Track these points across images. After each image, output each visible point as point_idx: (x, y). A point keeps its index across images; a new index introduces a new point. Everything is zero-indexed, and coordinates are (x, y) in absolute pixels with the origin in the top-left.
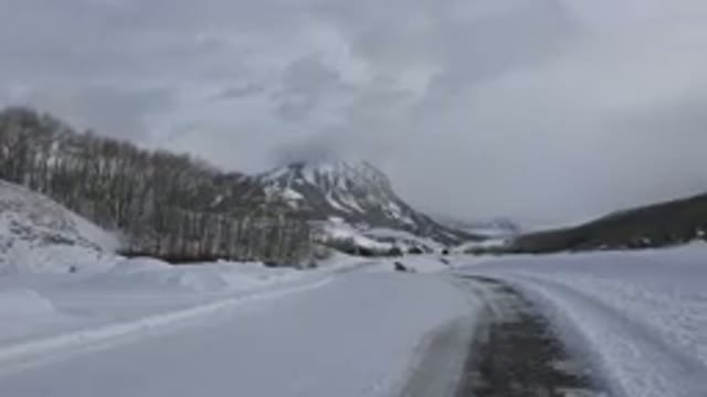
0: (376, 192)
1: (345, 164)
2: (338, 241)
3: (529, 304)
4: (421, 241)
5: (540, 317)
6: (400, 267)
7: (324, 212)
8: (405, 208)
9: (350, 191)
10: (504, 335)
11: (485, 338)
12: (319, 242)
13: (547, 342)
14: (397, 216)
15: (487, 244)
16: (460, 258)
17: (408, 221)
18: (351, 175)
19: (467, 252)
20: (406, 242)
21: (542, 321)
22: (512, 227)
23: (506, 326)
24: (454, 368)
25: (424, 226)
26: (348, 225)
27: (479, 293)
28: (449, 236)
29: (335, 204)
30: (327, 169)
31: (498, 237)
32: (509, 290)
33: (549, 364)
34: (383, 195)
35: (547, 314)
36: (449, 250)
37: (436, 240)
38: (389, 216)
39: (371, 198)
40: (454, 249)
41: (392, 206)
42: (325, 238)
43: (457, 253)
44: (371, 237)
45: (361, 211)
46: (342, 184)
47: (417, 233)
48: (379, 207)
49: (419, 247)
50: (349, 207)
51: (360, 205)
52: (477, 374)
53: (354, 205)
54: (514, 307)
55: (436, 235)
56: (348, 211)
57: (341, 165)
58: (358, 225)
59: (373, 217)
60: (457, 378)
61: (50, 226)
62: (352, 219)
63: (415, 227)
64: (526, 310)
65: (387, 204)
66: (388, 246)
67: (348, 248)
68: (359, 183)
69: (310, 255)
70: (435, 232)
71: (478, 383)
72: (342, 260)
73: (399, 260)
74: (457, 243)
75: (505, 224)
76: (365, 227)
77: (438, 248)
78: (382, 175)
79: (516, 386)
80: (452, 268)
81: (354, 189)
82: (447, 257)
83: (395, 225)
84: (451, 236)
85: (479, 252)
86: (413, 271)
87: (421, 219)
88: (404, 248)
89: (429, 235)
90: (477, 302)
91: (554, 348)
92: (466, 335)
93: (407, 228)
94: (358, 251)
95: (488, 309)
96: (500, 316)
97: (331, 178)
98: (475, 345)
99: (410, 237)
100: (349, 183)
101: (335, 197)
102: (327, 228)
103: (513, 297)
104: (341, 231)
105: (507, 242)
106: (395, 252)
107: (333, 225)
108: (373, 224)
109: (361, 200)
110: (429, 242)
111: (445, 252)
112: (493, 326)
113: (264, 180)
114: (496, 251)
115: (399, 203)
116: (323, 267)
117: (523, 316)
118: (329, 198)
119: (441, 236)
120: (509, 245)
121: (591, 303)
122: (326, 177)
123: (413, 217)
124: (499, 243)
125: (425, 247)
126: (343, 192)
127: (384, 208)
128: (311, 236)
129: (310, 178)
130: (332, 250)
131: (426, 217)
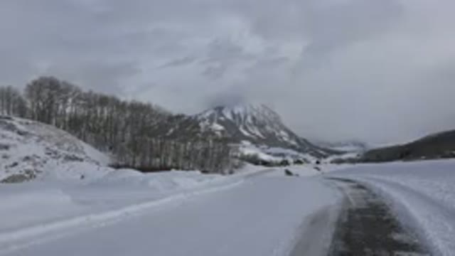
0: (272, 126)
1: (251, 107)
2: (248, 156)
3: (374, 196)
4: (302, 156)
5: (384, 205)
6: (288, 173)
7: (238, 138)
8: (291, 135)
9: (255, 125)
10: (358, 216)
11: (345, 220)
12: (236, 157)
13: (388, 221)
14: (286, 139)
15: (344, 157)
16: (327, 166)
17: (293, 143)
18: (255, 114)
19: (332, 162)
20: (292, 156)
21: (384, 207)
22: (362, 145)
23: (358, 211)
24: (325, 238)
25: (304, 146)
26: (254, 146)
27: (341, 189)
28: (320, 152)
29: (246, 133)
30: (239, 110)
31: (353, 152)
32: (361, 187)
33: (389, 236)
34: (276, 125)
35: (388, 203)
36: (320, 161)
37: (312, 155)
38: (280, 140)
39: (268, 128)
40: (323, 160)
41: (283, 133)
42: (239, 155)
43: (326, 163)
44: (269, 154)
45: (261, 136)
46: (249, 120)
47: (299, 151)
48: (274, 134)
49: (301, 159)
50: (254, 134)
51: (262, 134)
52: (340, 243)
53: (258, 133)
54: (365, 199)
55: (312, 152)
56: (253, 136)
57: (248, 108)
58: (260, 145)
59: (270, 140)
60: (328, 245)
61: (68, 150)
62: (256, 142)
63: (298, 147)
64: (371, 200)
65: (278, 131)
66: (280, 159)
67: (255, 161)
68: (261, 118)
69: (230, 166)
70: (311, 150)
71: (341, 248)
72: (251, 168)
73: (287, 168)
74: (325, 157)
75: (355, 144)
76: (265, 146)
77: (313, 160)
78: (274, 113)
79: (367, 250)
80: (323, 173)
81: (257, 123)
82: (319, 166)
83: (285, 145)
84: (322, 152)
85: (340, 162)
86: (297, 175)
87: (302, 142)
88: (291, 160)
89: (307, 152)
90: (340, 194)
91: (393, 226)
92: (333, 217)
93: (293, 147)
94: (260, 163)
95: (347, 200)
96: (354, 205)
97: (242, 116)
98: (339, 223)
99: (295, 153)
100: (254, 119)
101: (245, 128)
102: (241, 149)
103: (364, 191)
104: (248, 150)
105: (358, 155)
106: (285, 163)
107: (244, 147)
108: (270, 146)
109: (262, 130)
110: (308, 156)
111: (318, 163)
112: (350, 211)
113: (199, 118)
114: (352, 161)
115: (286, 130)
116: (238, 174)
117: (370, 204)
118: (241, 129)
119: (316, 152)
120: (359, 158)
121: (421, 196)
122: (239, 115)
123: (298, 140)
124: (353, 156)
125: (305, 160)
126: (250, 125)
127: (277, 134)
128: (230, 154)
129: (229, 116)
130: (245, 163)
131: (305, 140)
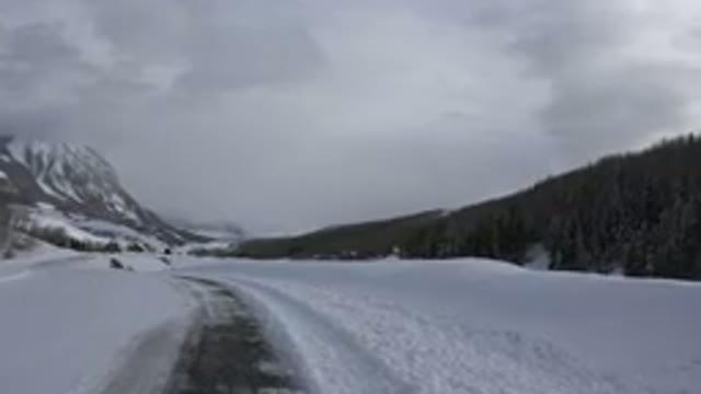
0: (98, 182)
1: (65, 146)
2: (46, 230)
3: (243, 307)
4: (143, 239)
5: (255, 320)
6: (116, 264)
7: (31, 197)
8: (129, 202)
9: (67, 177)
10: (216, 337)
11: (195, 341)
12: (22, 230)
13: (257, 344)
14: (120, 209)
15: (209, 246)
16: (182, 257)
17: (132, 216)
18: (70, 159)
19: (190, 253)
20: (127, 238)
21: (253, 324)
22: (238, 231)
23: (219, 328)
24: (162, 367)
25: (150, 223)
26: (60, 214)
27: (197, 295)
28: (173, 235)
29: (47, 190)
30: (42, 148)
31: (224, 240)
32: (228, 293)
33: (254, 365)
34: (106, 185)
35: (258, 316)
36: (172, 250)
37: (160, 239)
38: (110, 209)
39: (91, 187)
40: (177, 249)
41: (116, 198)
42: (29, 226)
43: (179, 253)
44: (86, 229)
45: (77, 198)
46: (58, 167)
47: (140, 230)
48: (101, 197)
49: (141, 245)
50: (63, 194)
51: (78, 194)
52: (184, 377)
53: (71, 192)
54: (231, 310)
55: (160, 234)
56: (62, 199)
57: (60, 146)
58: (71, 214)
59: (91, 208)
60: (162, 381)
62: (65, 208)
63: (139, 223)
64: (239, 313)
65: (108, 193)
66: (105, 241)
67: (58, 239)
68: (80, 170)
69: (8, 244)
70: (160, 230)
71: (183, 386)
72: (49, 251)
73: (116, 256)
74: (181, 244)
75: (230, 228)
76: (81, 217)
77: (161, 246)
78: (106, 164)
79: (221, 387)
80: (173, 269)
81: (72, 175)
82: (168, 257)
83: (120, 220)
84: (178, 237)
85: (201, 253)
86: (130, 269)
87: (146, 215)
88: (123, 244)
89: (153, 233)
90: (194, 303)
91: (262, 350)
92: (179, 337)
93: (130, 223)
94: (68, 243)
95: (203, 311)
96: (214, 318)
97: (45, 160)
98: (185, 348)
99: (132, 233)
100: (67, 168)
101: (48, 181)
102: (33, 216)
103: (231, 300)
104: (48, 219)
105: (231, 245)
106: (113, 248)
107: (40, 212)
108: (90, 216)
109: (80, 190)
110: (153, 241)
111: (167, 252)
112: (206, 328)
114: (220, 254)
115: (122, 194)
116: (21, 259)
117: (237, 319)
118: (40, 182)
119: (168, 235)
120: (231, 250)
121: (304, 311)
122: (39, 158)
123: (139, 212)
124: (224, 246)
125: (147, 245)
126: (58, 177)
127: (106, 199)
128: (12, 222)
129: (20, 158)
130: (39, 242)
131: (152, 215)
